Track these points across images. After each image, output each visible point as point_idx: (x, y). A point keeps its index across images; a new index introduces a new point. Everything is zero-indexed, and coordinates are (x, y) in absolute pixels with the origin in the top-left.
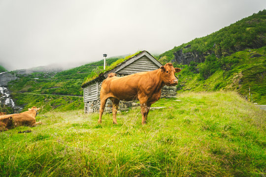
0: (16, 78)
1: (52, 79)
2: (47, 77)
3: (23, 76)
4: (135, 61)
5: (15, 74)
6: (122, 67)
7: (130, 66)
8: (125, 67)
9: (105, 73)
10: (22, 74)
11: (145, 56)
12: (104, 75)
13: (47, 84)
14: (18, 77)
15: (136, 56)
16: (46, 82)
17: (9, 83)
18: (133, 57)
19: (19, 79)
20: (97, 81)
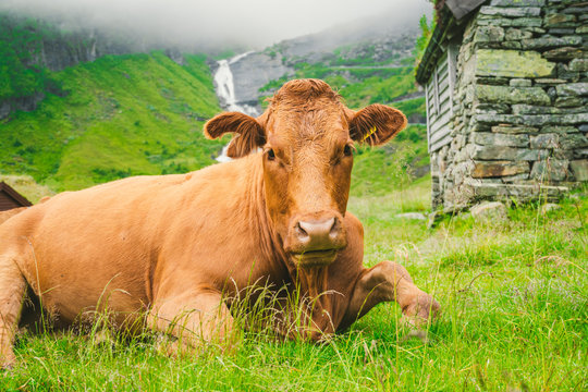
0: (282, 70)
1: (404, 62)
2: (386, 57)
3: (305, 60)
5: (279, 57)
10: (302, 54)
13: (388, 82)
14: (290, 65)
16: (385, 74)
17: (262, 90)
19: (292, 72)
20: (446, 42)
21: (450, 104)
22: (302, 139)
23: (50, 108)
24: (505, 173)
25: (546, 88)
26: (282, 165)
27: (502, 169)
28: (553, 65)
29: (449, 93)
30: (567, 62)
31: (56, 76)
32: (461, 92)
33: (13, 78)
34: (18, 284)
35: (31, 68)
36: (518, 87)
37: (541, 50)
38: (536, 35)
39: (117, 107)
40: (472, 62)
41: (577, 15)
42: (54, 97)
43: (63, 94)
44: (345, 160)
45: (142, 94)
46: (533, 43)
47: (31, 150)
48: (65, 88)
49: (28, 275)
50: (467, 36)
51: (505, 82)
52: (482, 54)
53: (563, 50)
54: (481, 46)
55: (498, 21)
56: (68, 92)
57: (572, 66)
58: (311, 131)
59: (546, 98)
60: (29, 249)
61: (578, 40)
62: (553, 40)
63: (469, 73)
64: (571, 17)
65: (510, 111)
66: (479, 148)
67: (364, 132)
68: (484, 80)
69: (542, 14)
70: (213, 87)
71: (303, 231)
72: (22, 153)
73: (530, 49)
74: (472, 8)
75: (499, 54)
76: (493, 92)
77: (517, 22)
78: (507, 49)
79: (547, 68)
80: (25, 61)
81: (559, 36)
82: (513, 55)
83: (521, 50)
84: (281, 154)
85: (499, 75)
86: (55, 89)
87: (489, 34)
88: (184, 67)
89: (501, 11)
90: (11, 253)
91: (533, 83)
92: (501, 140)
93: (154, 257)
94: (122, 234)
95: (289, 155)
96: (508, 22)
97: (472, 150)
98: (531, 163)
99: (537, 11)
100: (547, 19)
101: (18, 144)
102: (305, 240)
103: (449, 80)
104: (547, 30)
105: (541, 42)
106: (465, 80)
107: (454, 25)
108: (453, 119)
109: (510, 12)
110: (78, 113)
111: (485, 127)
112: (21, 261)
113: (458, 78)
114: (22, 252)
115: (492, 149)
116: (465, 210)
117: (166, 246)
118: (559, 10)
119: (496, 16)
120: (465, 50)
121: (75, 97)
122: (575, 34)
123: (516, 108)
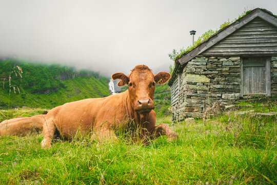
4: (237, 31)
6: (211, 44)
7: (228, 41)
8: (218, 43)
9: (182, 56)
11: (258, 18)
12: (180, 61)
15: (240, 20)
17: (122, 88)
18: (233, 24)
20: (178, 73)
21: (178, 91)
22: (140, 80)
23: (61, 91)
24: (195, 111)
25: (207, 86)
26: (134, 87)
27: (194, 109)
28: (209, 79)
29: (178, 88)
30: (214, 79)
31: (63, 82)
32: (182, 87)
33: (51, 82)
34: (53, 127)
35: (56, 80)
36: (199, 85)
37: (206, 75)
38: (205, 71)
39: (80, 92)
40: (186, 78)
41: (217, 65)
42: (62, 88)
43: (65, 88)
44: (153, 87)
45: (88, 88)
46: (204, 73)
47: (55, 103)
48: (65, 86)
49: (56, 124)
50: (184, 71)
51: (195, 84)
52: (189, 75)
53: (213, 75)
54: (188, 73)
55: (193, 66)
56: (66, 87)
57: (215, 80)
58: (143, 78)
59: (207, 89)
60: (57, 117)
61: (217, 72)
62: (209, 72)
63: (184, 81)
64: (215, 66)
65: (196, 93)
66: (187, 103)
67: (159, 80)
68: (189, 83)
69: (207, 64)
70: (108, 87)
71: (140, 103)
72: (52, 104)
73: (203, 74)
74: (186, 62)
75: (193, 76)
76: (191, 87)
77: (199, 67)
78: (196, 74)
79: (208, 80)
80: (54, 78)
81: (211, 71)
82: (198, 76)
83: (200, 75)
84: (134, 84)
85: (193, 82)
86: (62, 86)
87: (191, 70)
88: (100, 81)
89: (194, 63)
90: (52, 118)
91: (204, 84)
92: (193, 101)
93: (94, 119)
94: (85, 113)
95: (136, 84)
96: (197, 67)
97: (185, 103)
98: (202, 108)
99: (205, 63)
100: (208, 66)
101: (51, 102)
102: (140, 105)
103: (178, 84)
104: (208, 69)
105: (206, 72)
106: (183, 83)
107: (180, 68)
108: (179, 95)
109: (197, 63)
110: (69, 93)
111: (189, 97)
112: (54, 120)
113: (181, 83)
114: (55, 118)
115: (191, 103)
116: (183, 120)
117: (98, 116)
118: (211, 64)
119: (193, 65)
120: (183, 75)
121: (68, 89)
122: (216, 70)
123: (198, 92)
